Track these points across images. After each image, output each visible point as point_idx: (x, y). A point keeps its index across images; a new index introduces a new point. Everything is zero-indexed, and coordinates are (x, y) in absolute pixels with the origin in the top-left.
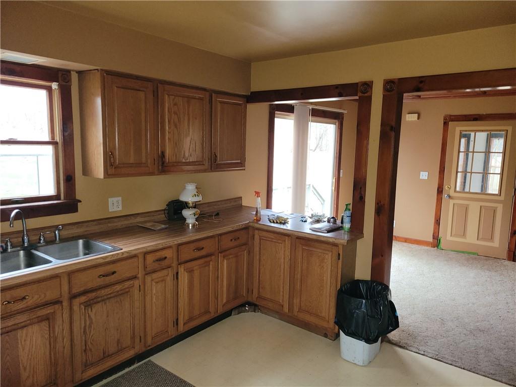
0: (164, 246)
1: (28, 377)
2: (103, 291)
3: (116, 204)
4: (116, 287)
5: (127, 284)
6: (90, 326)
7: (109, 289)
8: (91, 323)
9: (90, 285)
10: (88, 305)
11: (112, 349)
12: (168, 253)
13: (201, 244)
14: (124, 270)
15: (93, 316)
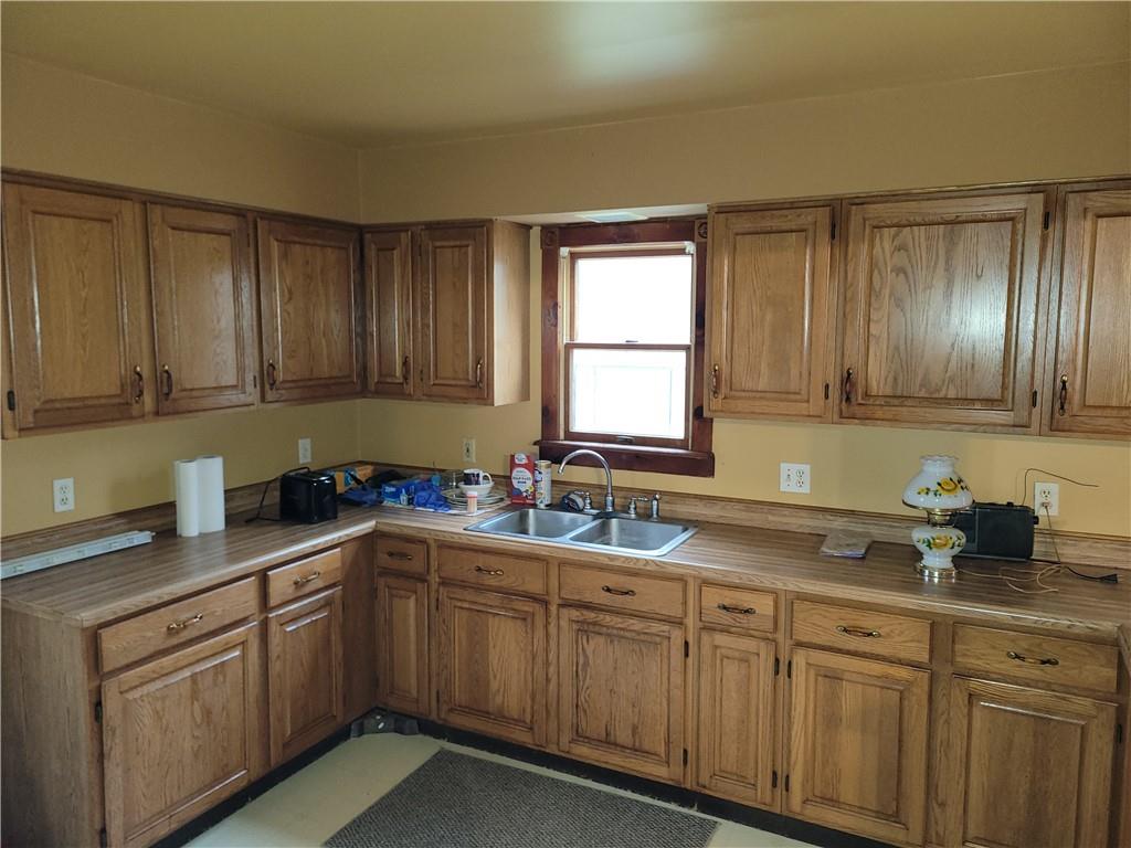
0: (745, 581)
1: (499, 691)
2: (608, 618)
3: (794, 478)
4: (632, 621)
5: (656, 627)
6: (584, 669)
7: (620, 620)
8: (586, 664)
9: (587, 597)
10: (585, 629)
11: (623, 736)
12: (764, 606)
13: (869, 622)
14: (651, 597)
15: (589, 651)
